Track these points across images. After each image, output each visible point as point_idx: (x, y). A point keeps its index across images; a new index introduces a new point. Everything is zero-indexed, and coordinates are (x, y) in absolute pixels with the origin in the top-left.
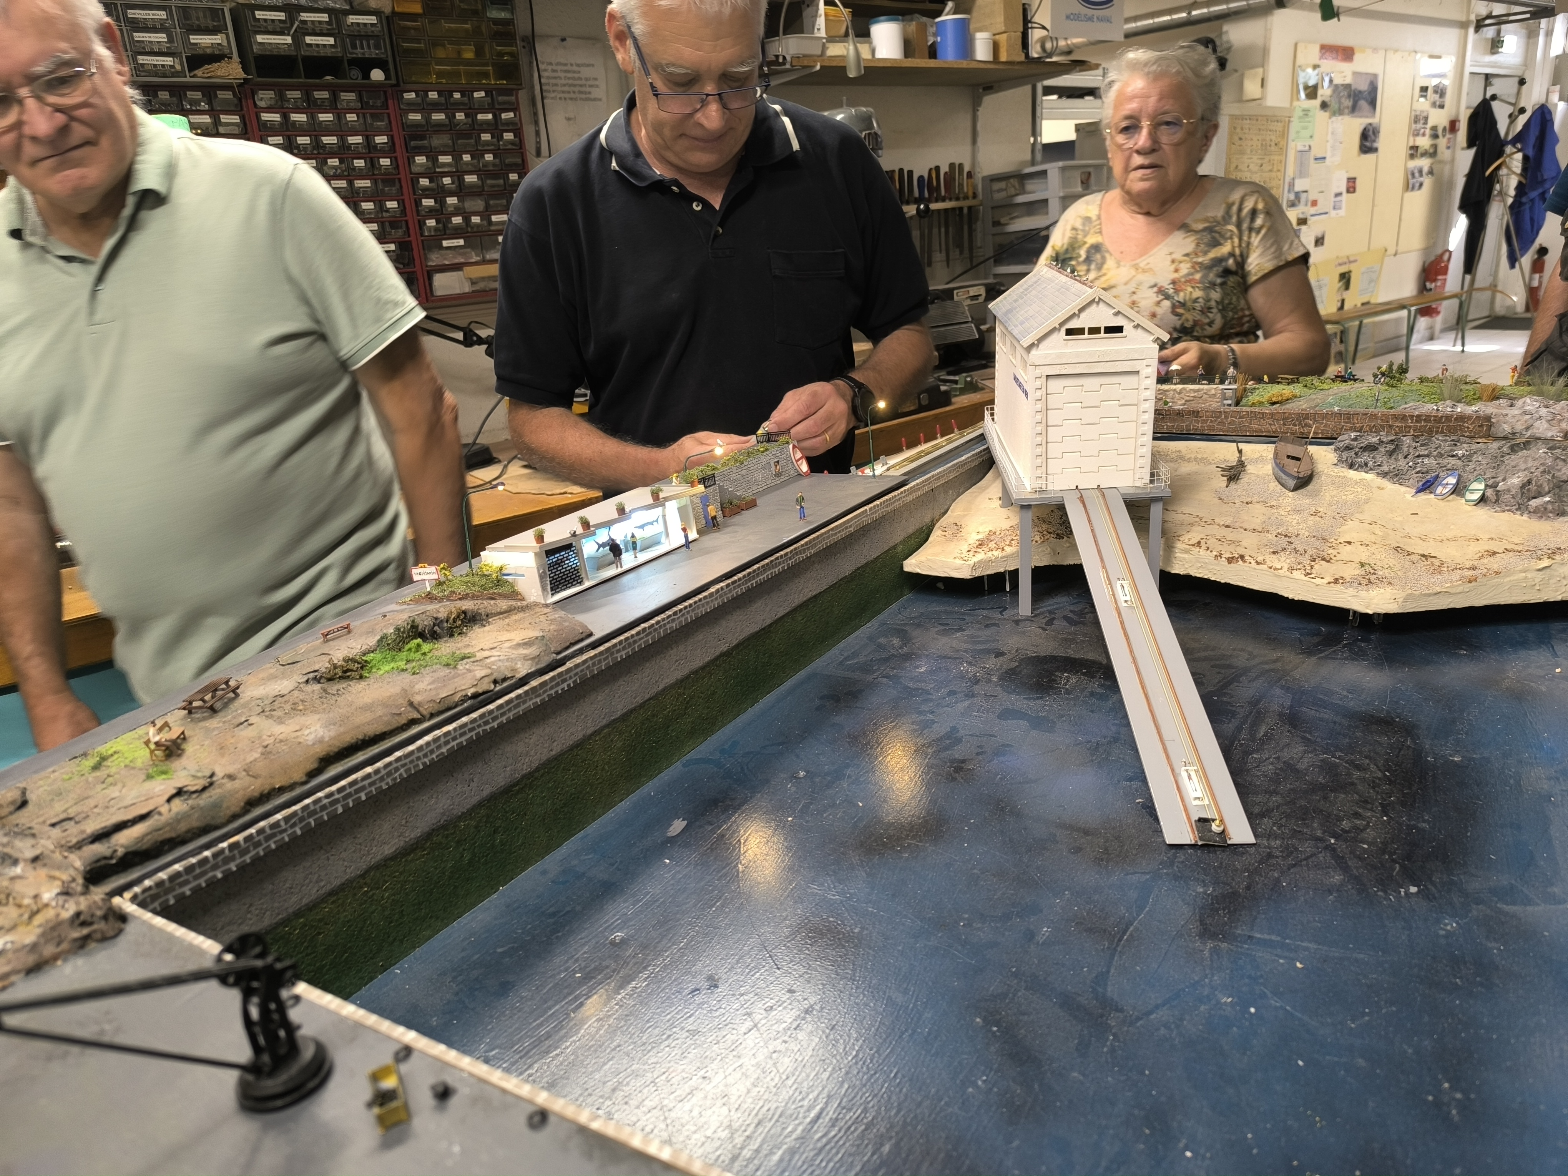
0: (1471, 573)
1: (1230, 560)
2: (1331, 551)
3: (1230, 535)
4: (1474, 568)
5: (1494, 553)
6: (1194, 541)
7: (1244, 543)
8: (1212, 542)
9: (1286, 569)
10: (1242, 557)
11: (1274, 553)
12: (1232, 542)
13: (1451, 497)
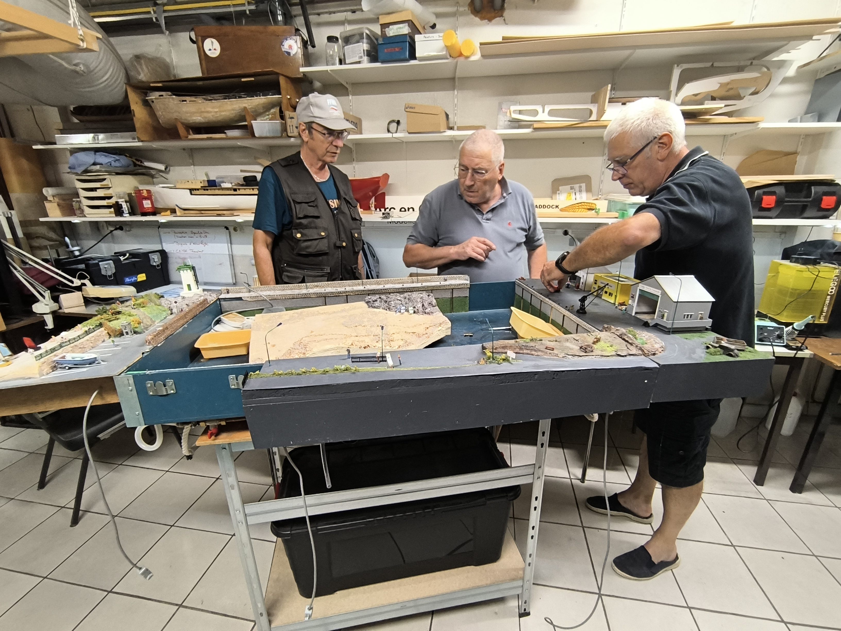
0: (426, 335)
1: (365, 348)
2: (391, 338)
3: (361, 339)
4: (427, 334)
5: (428, 328)
6: (350, 344)
7: (366, 341)
8: (356, 343)
9: (383, 347)
10: (368, 346)
11: (377, 342)
12: (362, 341)
13: (406, 313)
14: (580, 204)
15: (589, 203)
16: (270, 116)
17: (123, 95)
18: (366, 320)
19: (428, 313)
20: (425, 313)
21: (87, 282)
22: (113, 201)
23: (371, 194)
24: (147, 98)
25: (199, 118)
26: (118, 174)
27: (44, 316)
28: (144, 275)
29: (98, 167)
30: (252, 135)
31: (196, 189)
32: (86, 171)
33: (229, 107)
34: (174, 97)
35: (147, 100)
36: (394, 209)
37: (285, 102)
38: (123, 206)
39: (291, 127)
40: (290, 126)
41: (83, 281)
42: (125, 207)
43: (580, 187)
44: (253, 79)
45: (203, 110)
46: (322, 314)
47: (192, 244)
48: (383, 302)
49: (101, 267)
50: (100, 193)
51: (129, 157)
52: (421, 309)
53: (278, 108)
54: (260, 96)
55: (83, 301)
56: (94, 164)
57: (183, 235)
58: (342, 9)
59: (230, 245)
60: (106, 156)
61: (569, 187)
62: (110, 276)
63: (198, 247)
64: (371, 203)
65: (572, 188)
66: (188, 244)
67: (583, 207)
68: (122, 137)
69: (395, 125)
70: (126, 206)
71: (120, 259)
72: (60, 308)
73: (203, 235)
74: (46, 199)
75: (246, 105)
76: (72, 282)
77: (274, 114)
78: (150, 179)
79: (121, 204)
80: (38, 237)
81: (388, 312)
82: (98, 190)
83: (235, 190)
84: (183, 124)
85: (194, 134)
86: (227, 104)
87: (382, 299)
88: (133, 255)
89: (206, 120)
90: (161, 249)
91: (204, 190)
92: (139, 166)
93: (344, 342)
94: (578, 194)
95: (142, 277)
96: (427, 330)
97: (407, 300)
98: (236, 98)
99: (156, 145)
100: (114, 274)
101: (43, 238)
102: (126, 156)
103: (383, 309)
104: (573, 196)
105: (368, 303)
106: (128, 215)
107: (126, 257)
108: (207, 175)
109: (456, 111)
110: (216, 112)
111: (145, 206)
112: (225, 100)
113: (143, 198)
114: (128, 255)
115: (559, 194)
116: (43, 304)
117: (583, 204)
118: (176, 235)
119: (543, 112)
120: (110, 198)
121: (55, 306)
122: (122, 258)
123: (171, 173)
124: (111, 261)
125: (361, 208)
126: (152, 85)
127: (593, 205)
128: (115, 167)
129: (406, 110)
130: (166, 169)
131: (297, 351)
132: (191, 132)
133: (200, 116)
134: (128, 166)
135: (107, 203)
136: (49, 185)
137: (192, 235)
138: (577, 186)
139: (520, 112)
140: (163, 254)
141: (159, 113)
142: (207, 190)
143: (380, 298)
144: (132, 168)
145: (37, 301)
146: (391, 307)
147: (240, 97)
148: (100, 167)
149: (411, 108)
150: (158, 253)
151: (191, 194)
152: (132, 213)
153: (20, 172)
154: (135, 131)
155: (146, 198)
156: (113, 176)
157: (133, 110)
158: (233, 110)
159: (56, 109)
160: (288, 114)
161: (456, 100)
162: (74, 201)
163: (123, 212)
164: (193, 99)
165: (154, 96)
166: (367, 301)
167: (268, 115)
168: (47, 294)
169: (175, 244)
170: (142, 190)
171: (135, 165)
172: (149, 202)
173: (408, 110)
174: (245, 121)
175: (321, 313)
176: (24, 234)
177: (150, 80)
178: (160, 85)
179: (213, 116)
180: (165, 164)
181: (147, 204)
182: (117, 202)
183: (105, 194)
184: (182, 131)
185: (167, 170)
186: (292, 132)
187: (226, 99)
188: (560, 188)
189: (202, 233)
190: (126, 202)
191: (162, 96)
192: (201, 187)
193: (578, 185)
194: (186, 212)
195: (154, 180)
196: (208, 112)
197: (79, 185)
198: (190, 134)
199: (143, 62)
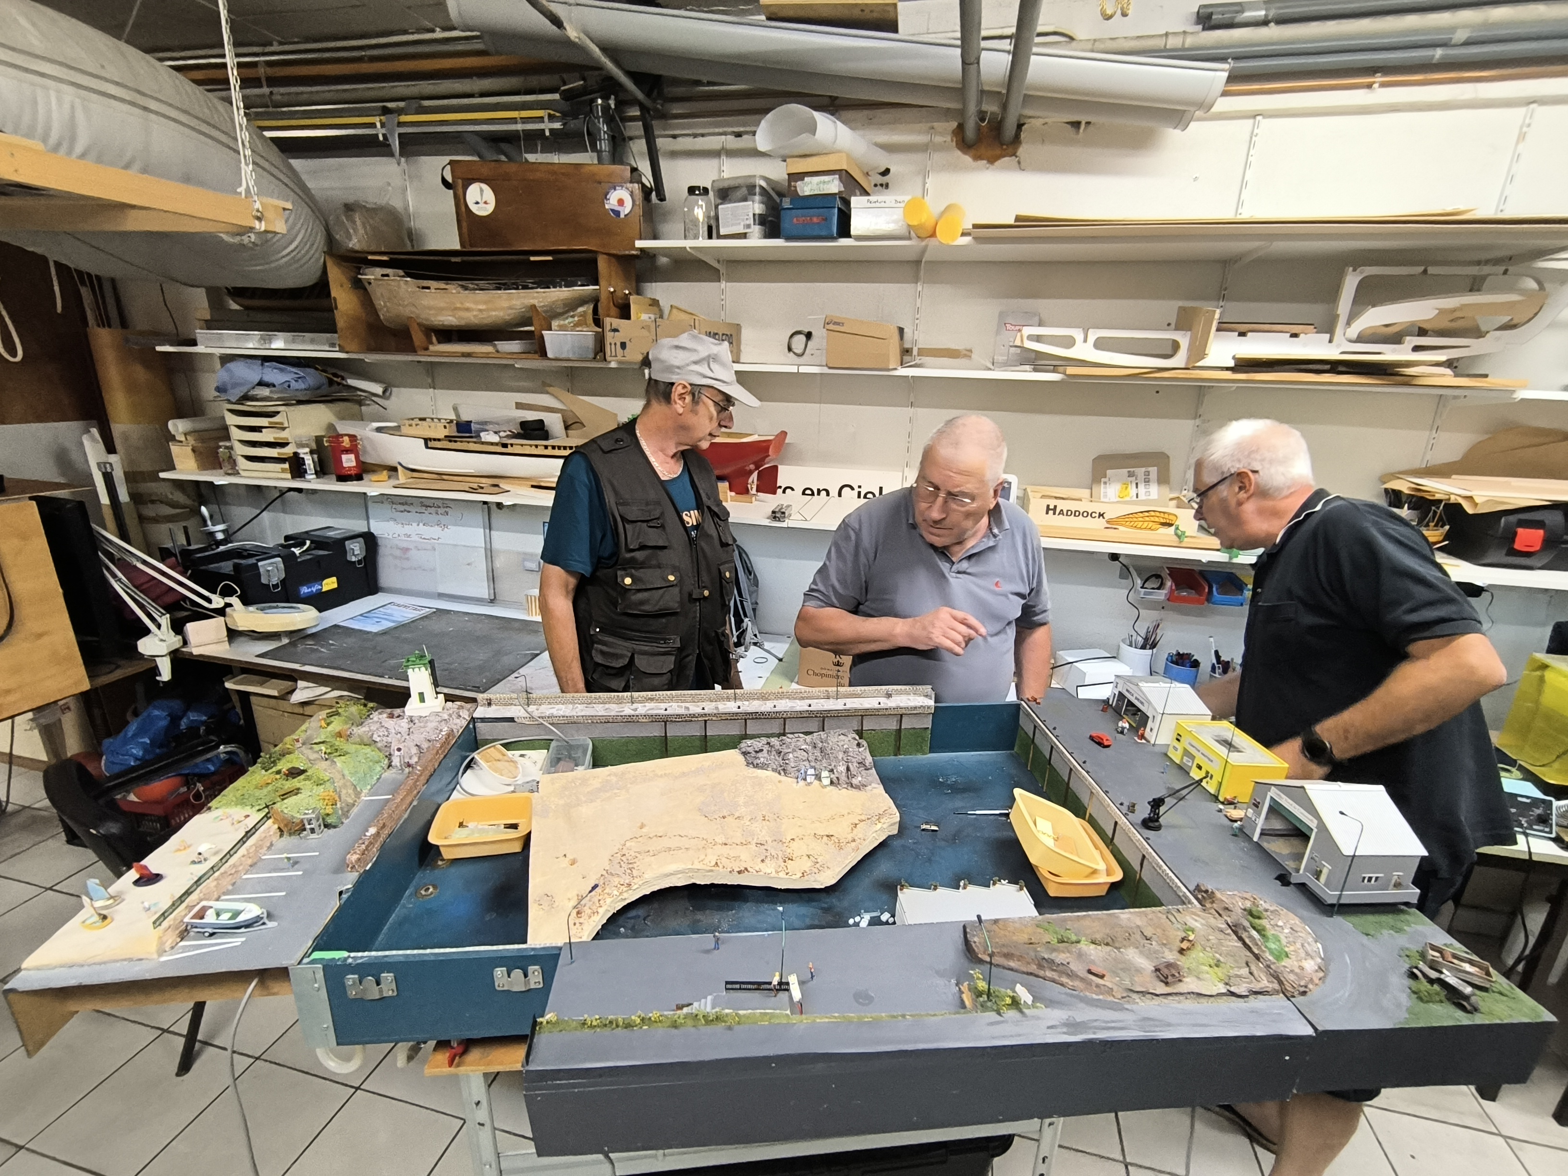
0: (853, 844)
1: (739, 873)
2: (789, 850)
3: (733, 851)
4: (854, 841)
5: (856, 825)
6: (713, 863)
7: (743, 857)
8: (724, 861)
9: (774, 873)
10: (746, 869)
11: (763, 861)
12: (737, 858)
13: (816, 782)
14: (1147, 514)
15: (1164, 513)
16: (576, 319)
17: (319, 273)
18: (741, 800)
19: (857, 787)
20: (852, 786)
21: (234, 600)
22: (288, 451)
23: (752, 467)
24: (360, 276)
25: (450, 318)
26: (300, 402)
27: (157, 659)
28: (334, 579)
29: (265, 392)
30: (543, 353)
31: (435, 440)
32: (246, 398)
33: (505, 304)
34: (408, 279)
35: (360, 279)
36: (793, 489)
37: (603, 297)
38: (307, 462)
39: (613, 346)
40: (611, 344)
41: (228, 600)
42: (309, 461)
43: (1147, 473)
44: (550, 258)
45: (458, 305)
46: (661, 776)
47: (421, 524)
48: (774, 753)
49: (261, 570)
50: (267, 436)
51: (322, 371)
52: (843, 778)
53: (592, 306)
54: (561, 287)
55: (226, 634)
56: (261, 384)
57: (406, 507)
58: (717, 130)
59: (487, 531)
60: (281, 370)
61: (1125, 471)
62: (275, 586)
63: (433, 531)
64: (750, 481)
65: (1131, 475)
66: (415, 524)
67: (1152, 519)
68: (312, 341)
69: (802, 338)
70: (311, 462)
71: (294, 553)
72: (185, 643)
73: (440, 511)
74: (173, 438)
75: (535, 302)
76: (209, 601)
77: (584, 313)
78: (357, 407)
79: (303, 459)
80: (153, 502)
81: (783, 778)
82: (264, 430)
83: (505, 446)
84: (420, 325)
85: (439, 342)
86: (500, 297)
87: (772, 747)
88: (319, 543)
89: (463, 323)
90: (366, 530)
91: (450, 441)
92: (339, 384)
93: (702, 857)
94: (1141, 487)
95: (330, 584)
96: (855, 830)
97: (818, 753)
98: (517, 289)
99: (369, 358)
100: (283, 582)
101: (162, 502)
102: (317, 369)
103: (774, 770)
104: (1133, 491)
105: (745, 754)
106: (314, 476)
107: (305, 548)
108: (455, 409)
109: (917, 321)
110: (480, 310)
111: (345, 465)
112: (499, 292)
113: (343, 451)
114: (308, 542)
115: (1105, 483)
116: (156, 640)
117: (1153, 514)
118: (394, 506)
119: (1085, 341)
120: (283, 445)
121: (175, 641)
122: (297, 551)
123: (393, 398)
124: (279, 559)
125: (731, 491)
126: (370, 257)
127: (1171, 517)
128: (297, 390)
129: (828, 327)
130: (384, 392)
131: (616, 881)
132: (434, 339)
133: (454, 316)
134: (319, 388)
135: (279, 453)
136: (180, 415)
137: (423, 509)
138: (1140, 471)
139: (1038, 339)
140: (370, 540)
141: (379, 303)
142: (456, 441)
143: (768, 743)
144: (325, 390)
145: (146, 632)
146: (789, 768)
147: (525, 287)
148: (271, 392)
149: (836, 323)
150: (361, 540)
151: (427, 447)
152: (322, 471)
153: (131, 388)
154: (336, 332)
155: (347, 451)
156: (292, 408)
157: (335, 299)
158: (510, 308)
159: (204, 290)
160: (610, 322)
161: (919, 301)
162: (220, 447)
163: (305, 471)
164: (441, 285)
165: (372, 275)
166: (744, 750)
167: (573, 316)
168: (165, 620)
169: (392, 523)
170: (342, 436)
171: (331, 382)
172: (352, 457)
173: (831, 327)
174: (531, 325)
175: (660, 774)
176: (132, 495)
177: (366, 249)
178: (385, 258)
179: (475, 316)
180: (385, 383)
181: (348, 461)
182: (296, 454)
183: (275, 438)
184: (418, 337)
185: (386, 394)
186: (613, 354)
187: (499, 289)
188: (1109, 472)
189: (439, 507)
190: (312, 452)
191: (387, 275)
192: (446, 436)
193: (1143, 469)
194: (415, 474)
195: (363, 408)
196: (468, 309)
197: (232, 420)
198: (432, 343)
199: (357, 218)
